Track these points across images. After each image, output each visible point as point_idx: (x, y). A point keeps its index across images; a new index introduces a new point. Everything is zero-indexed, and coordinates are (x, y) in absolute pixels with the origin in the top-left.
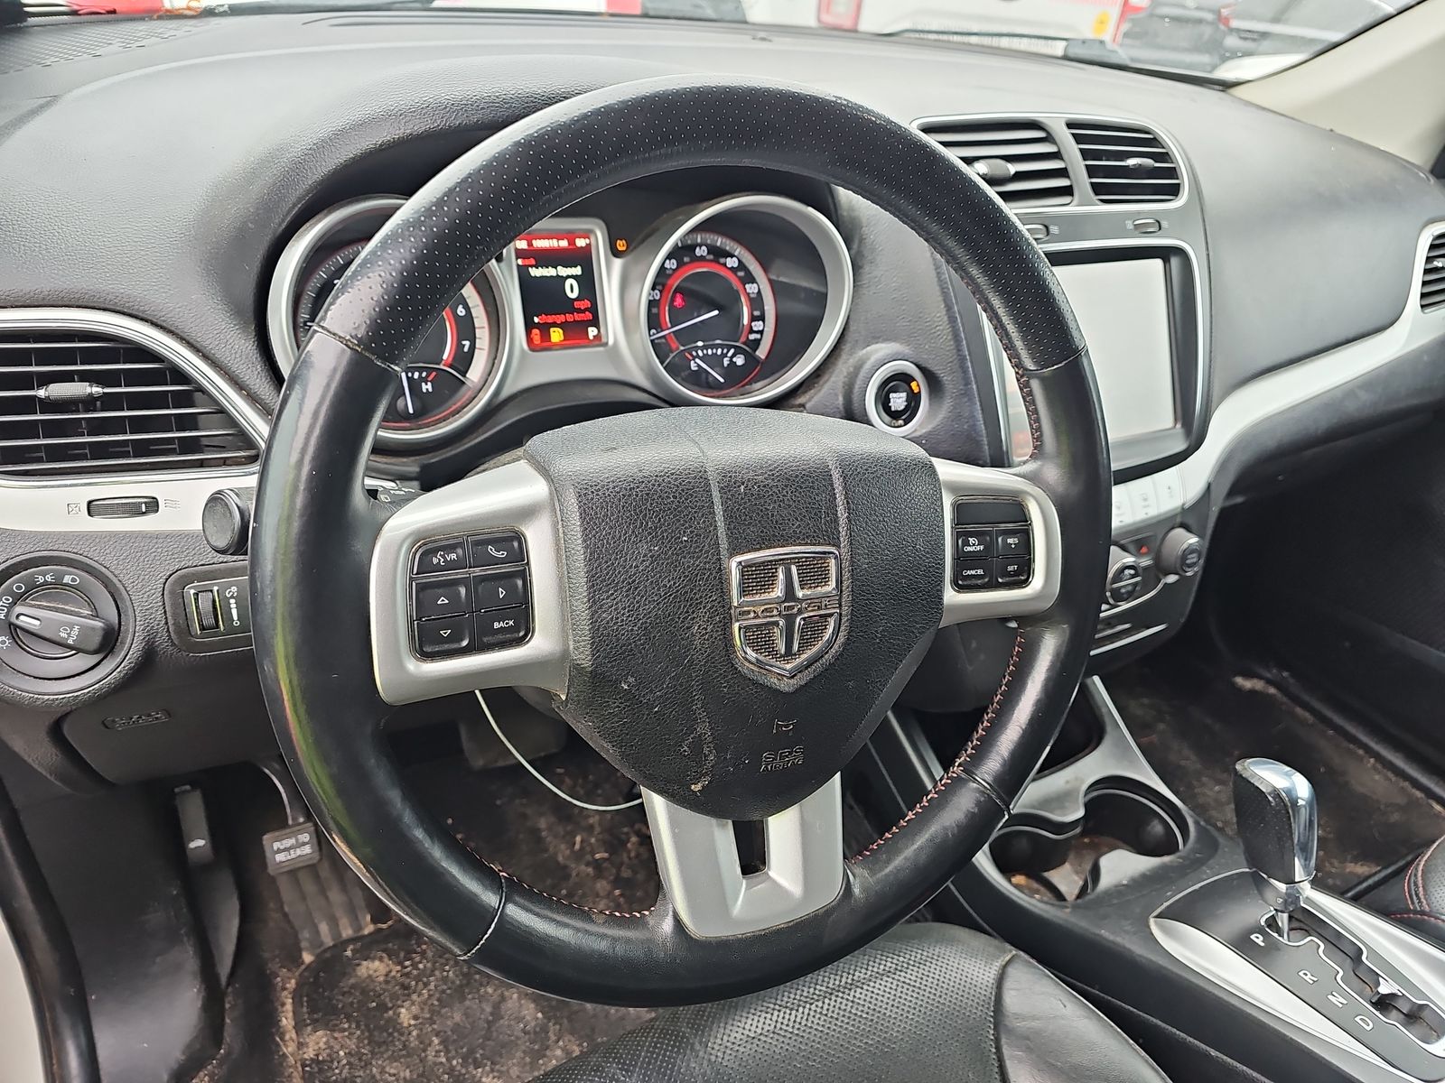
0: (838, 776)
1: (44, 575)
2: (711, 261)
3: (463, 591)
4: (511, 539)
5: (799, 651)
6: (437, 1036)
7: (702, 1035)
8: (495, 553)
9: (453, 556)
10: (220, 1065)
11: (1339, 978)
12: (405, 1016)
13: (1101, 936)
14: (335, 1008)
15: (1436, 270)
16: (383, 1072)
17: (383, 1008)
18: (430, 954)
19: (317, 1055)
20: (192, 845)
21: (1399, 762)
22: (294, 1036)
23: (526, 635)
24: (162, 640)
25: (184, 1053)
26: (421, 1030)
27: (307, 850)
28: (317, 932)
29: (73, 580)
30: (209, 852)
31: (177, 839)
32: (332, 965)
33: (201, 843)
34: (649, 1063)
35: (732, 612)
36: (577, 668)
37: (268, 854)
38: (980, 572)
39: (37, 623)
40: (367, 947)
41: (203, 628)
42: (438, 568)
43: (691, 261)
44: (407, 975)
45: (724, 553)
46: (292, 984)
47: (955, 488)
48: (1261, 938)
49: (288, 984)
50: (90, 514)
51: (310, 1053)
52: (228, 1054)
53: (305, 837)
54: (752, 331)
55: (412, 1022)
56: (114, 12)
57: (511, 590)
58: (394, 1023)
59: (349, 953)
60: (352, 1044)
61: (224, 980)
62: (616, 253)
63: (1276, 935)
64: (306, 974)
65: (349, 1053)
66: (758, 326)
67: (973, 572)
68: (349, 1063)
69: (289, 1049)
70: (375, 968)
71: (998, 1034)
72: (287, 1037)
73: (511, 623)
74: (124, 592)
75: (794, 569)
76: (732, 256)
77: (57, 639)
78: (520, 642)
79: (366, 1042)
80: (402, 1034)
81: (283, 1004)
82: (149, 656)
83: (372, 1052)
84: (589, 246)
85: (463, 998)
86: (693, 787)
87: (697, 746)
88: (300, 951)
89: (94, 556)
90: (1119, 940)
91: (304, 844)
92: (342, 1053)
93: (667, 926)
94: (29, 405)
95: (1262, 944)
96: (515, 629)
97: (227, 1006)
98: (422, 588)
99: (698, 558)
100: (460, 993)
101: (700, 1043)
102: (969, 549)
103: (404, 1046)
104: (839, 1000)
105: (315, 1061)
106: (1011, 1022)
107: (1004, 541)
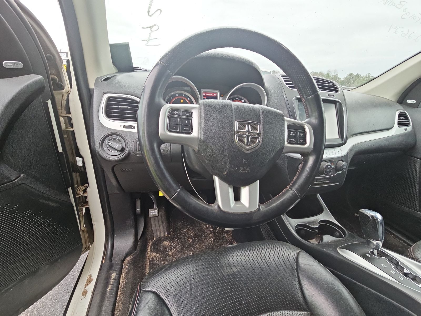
0: (258, 181)
1: (114, 137)
2: (239, 100)
3: (179, 119)
4: (190, 112)
5: (250, 145)
6: (175, 258)
7: (226, 253)
8: (186, 114)
9: (178, 113)
10: (135, 254)
11: (393, 267)
12: (170, 253)
13: (324, 251)
14: (158, 249)
15: (401, 119)
16: (164, 263)
17: (166, 251)
18: (177, 242)
19: (153, 257)
20: (137, 210)
21: (400, 236)
22: (149, 253)
23: (191, 132)
24: (132, 151)
25: (129, 250)
26: (173, 257)
27: (156, 213)
28: (157, 234)
29: (119, 138)
30: (140, 211)
31: (135, 208)
32: (159, 241)
33: (139, 210)
34: (213, 256)
35: (235, 132)
36: (201, 139)
37: (149, 213)
38: (294, 140)
39: (111, 144)
40: (165, 239)
41: (139, 150)
42: (174, 114)
43: (235, 100)
44: (172, 246)
45: (234, 119)
46: (151, 243)
47: (287, 121)
48: (369, 255)
49: (150, 243)
50: (124, 127)
51: (151, 257)
52: (137, 253)
53: (156, 211)
55: (171, 255)
56: (147, 70)
57: (189, 122)
58: (168, 254)
59: (162, 239)
60: (159, 257)
61: (139, 238)
62: (221, 97)
63: (374, 255)
64: (154, 242)
65: (159, 258)
67: (292, 140)
68: (158, 260)
69: (148, 255)
70: (166, 243)
71: (297, 267)
72: (148, 253)
73: (188, 129)
74: (127, 142)
75: (250, 126)
76: (243, 100)
77: (114, 147)
78: (190, 133)
79: (162, 257)
80: (169, 257)
81: (149, 247)
82: (129, 154)
83: (163, 259)
84: (216, 96)
85: (181, 252)
86: (224, 173)
87: (225, 162)
88: (153, 237)
89: (123, 134)
90: (329, 252)
91: (156, 212)
92: (157, 258)
93: (216, 207)
94: (118, 109)
95: (370, 257)
96: (189, 130)
97: (138, 244)
98: (171, 117)
99: (228, 119)
100: (181, 251)
101: (225, 254)
102: (291, 134)
103: (169, 259)
104: (258, 251)
105: (152, 258)
106: (301, 265)
107: (300, 134)
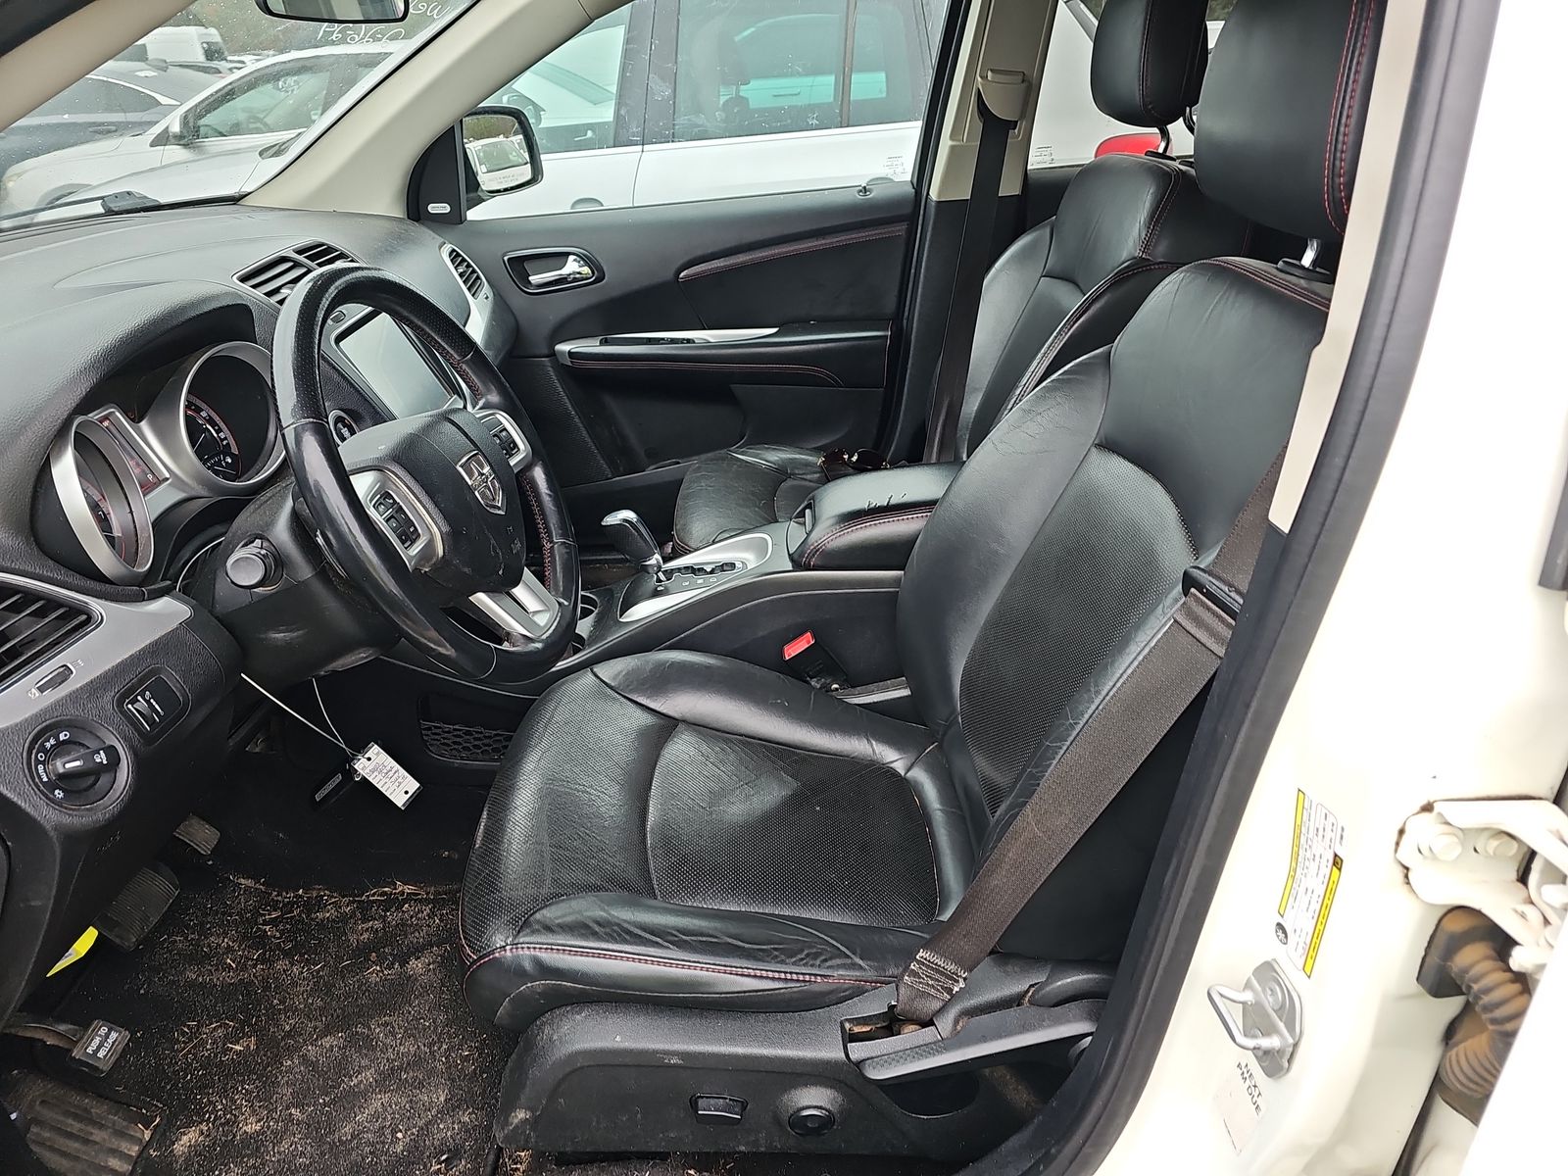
1: (48, 742)
6: (288, 1109)
12: (250, 1128)
17: (227, 1143)
26: (273, 1119)
29: (66, 736)
32: (151, 1170)
39: (78, 763)
40: (164, 1136)
44: (217, 1119)
48: (659, 587)
54: (222, 440)
55: (261, 1124)
58: (249, 1137)
59: (154, 1154)
63: (664, 583)
66: (222, 435)
70: (187, 1140)
